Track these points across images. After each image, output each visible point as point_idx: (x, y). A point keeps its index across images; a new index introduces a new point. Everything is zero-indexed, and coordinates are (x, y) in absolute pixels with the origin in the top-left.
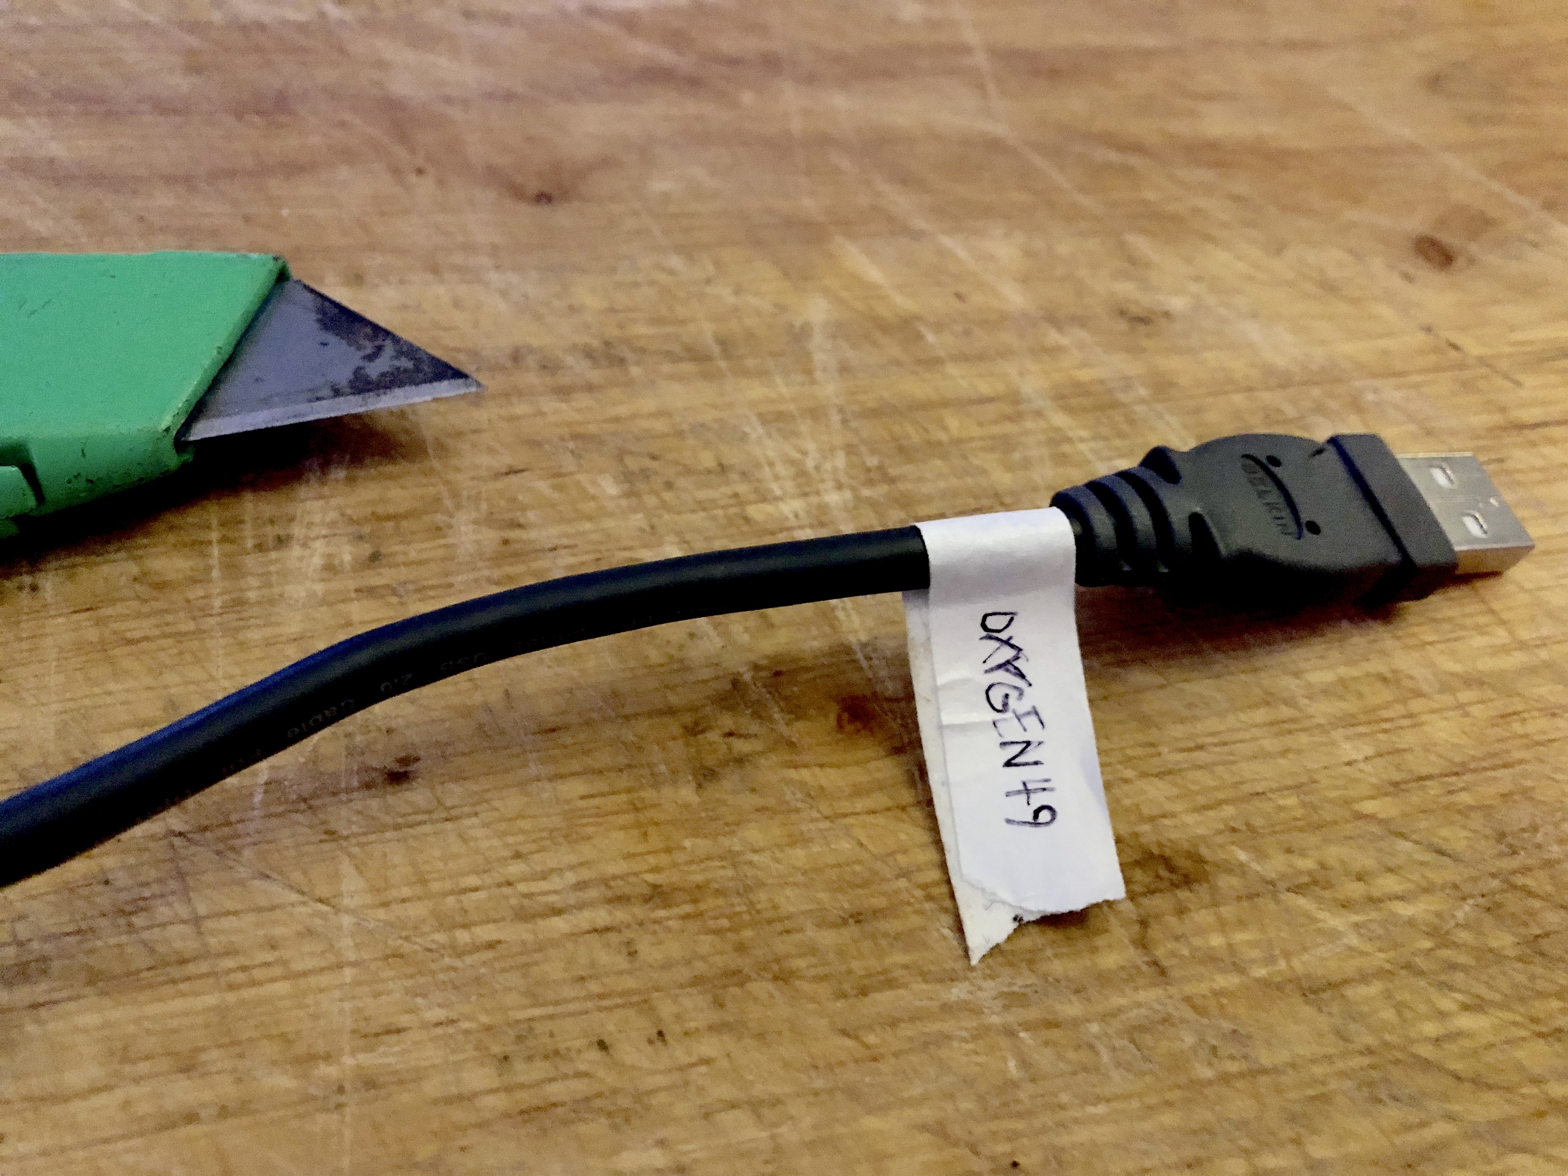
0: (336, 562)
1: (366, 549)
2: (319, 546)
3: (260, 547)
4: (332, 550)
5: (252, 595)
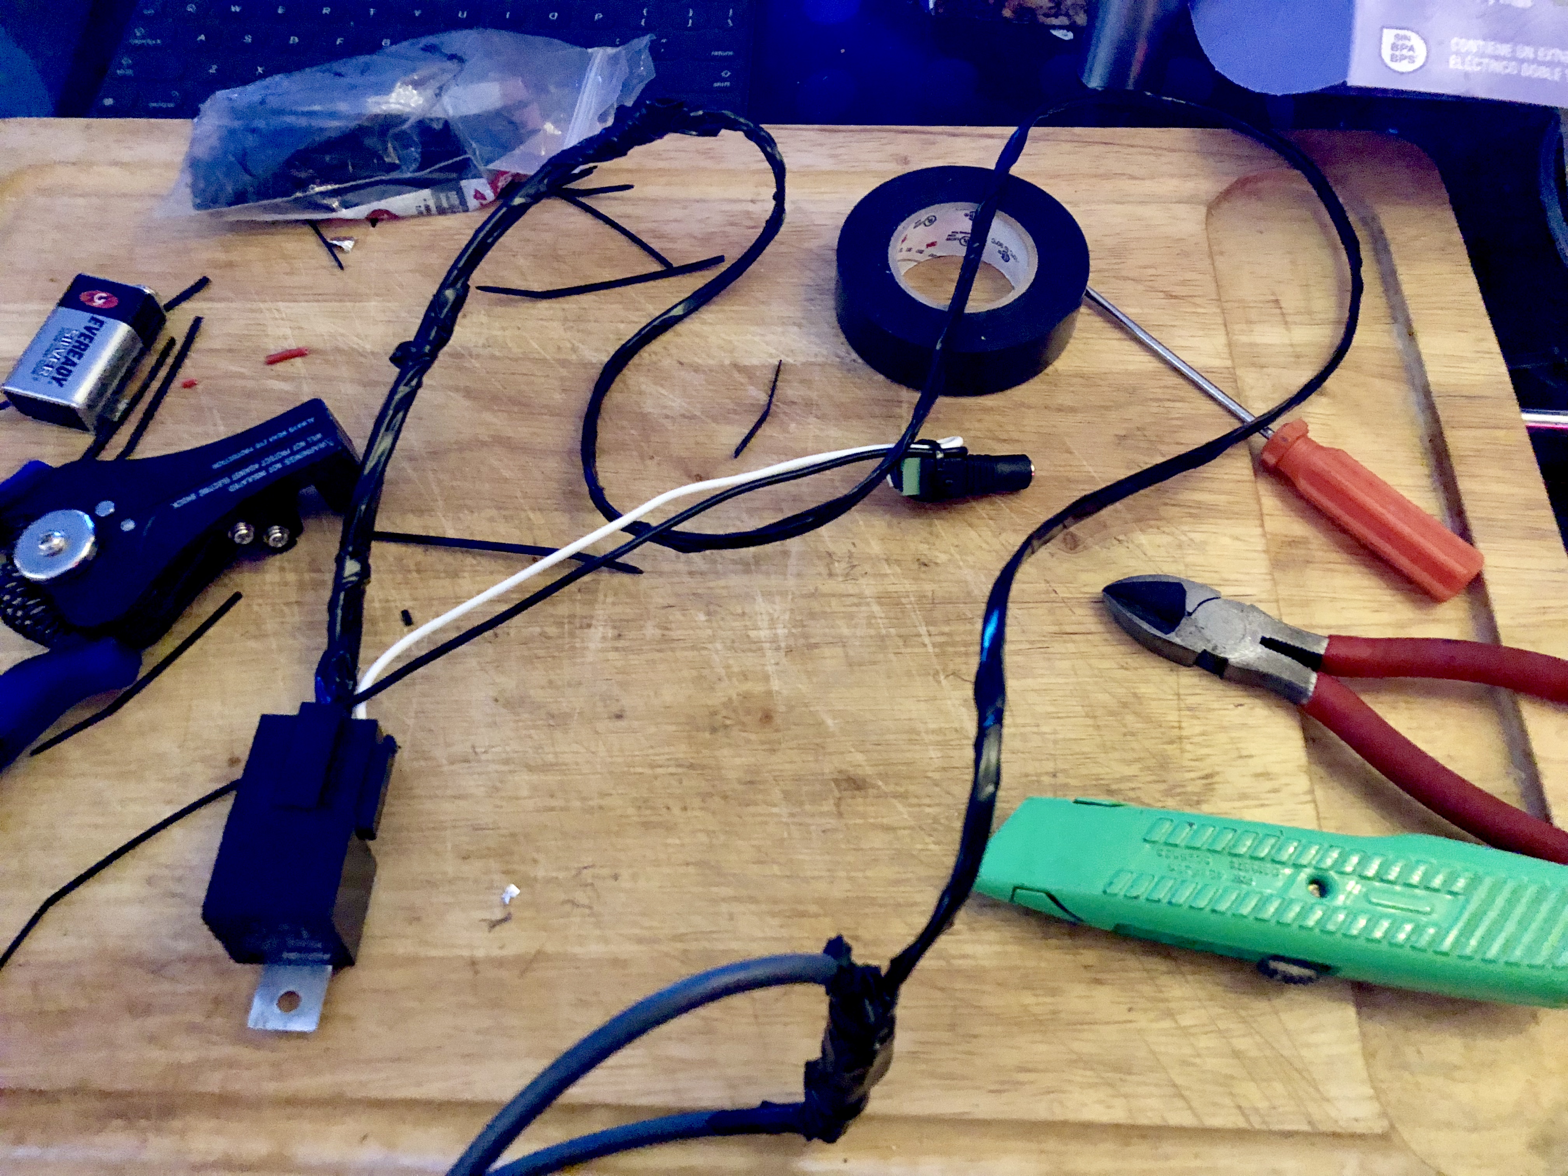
0: (606, 636)
1: (616, 632)
2: (601, 629)
3: (581, 627)
5: (577, 645)
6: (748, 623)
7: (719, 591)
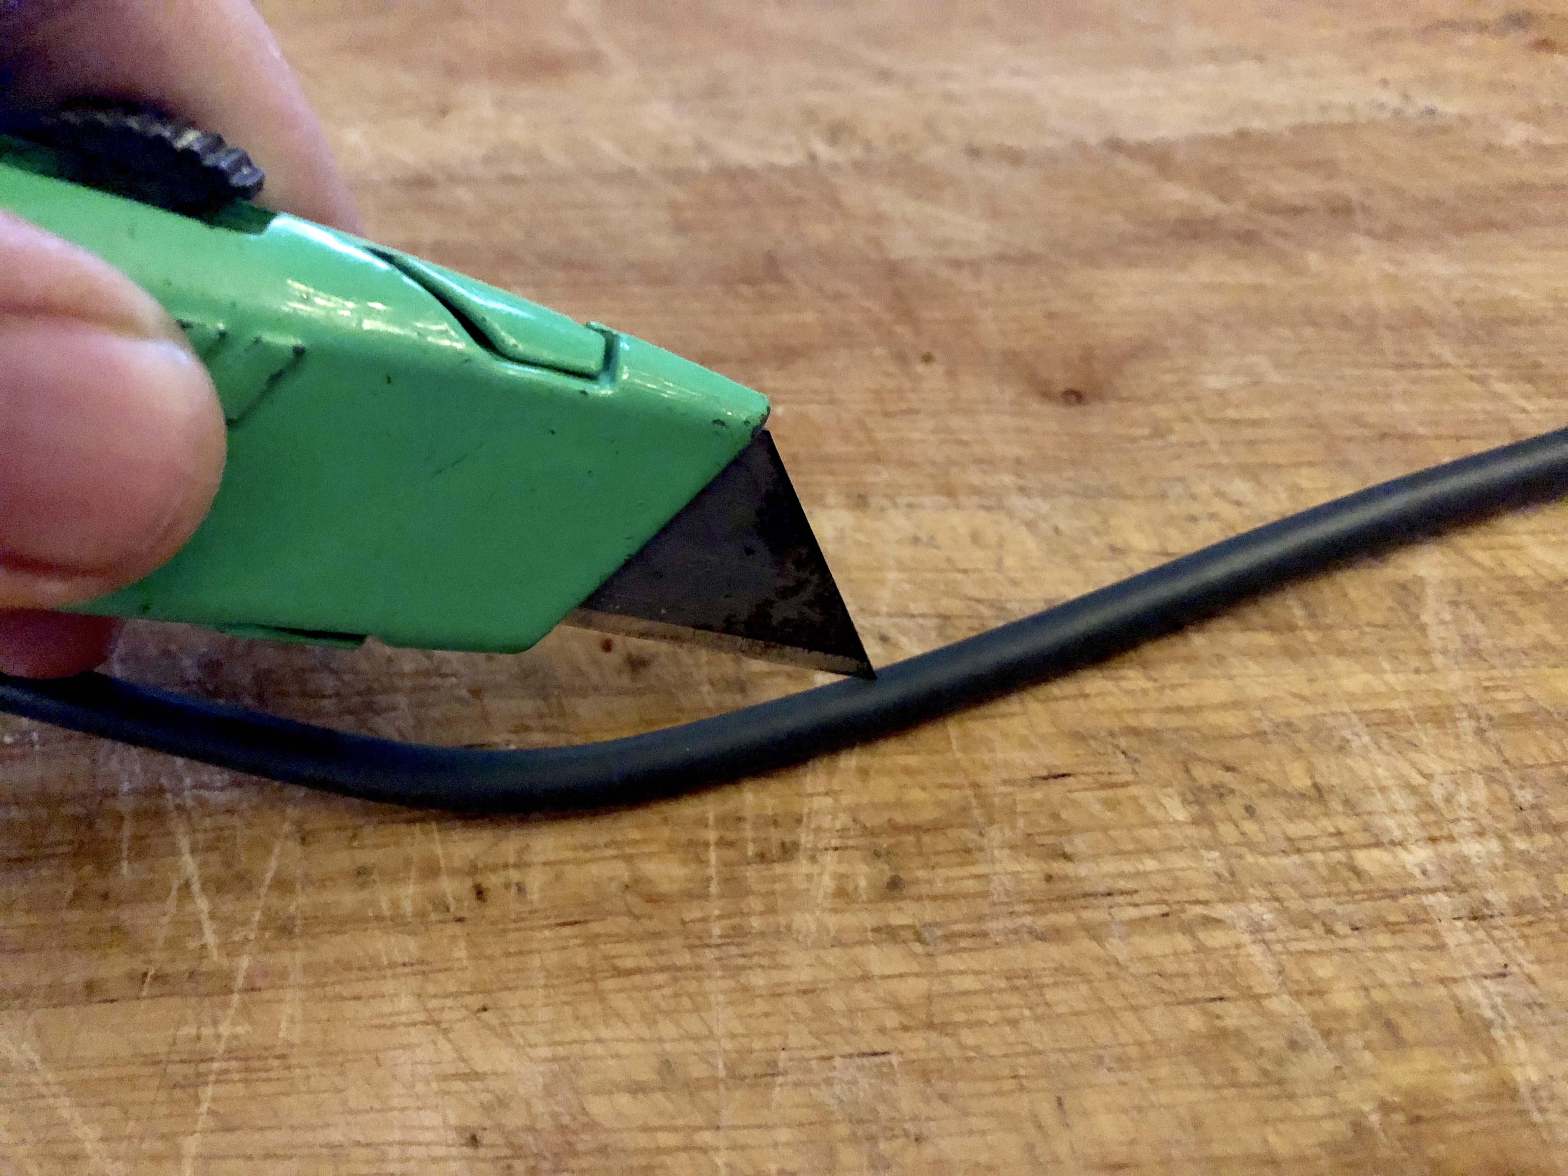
0: (850, 888)
1: (885, 871)
2: (829, 859)
3: (762, 857)
4: (843, 869)
6: (1346, 824)
7: (1214, 718)
